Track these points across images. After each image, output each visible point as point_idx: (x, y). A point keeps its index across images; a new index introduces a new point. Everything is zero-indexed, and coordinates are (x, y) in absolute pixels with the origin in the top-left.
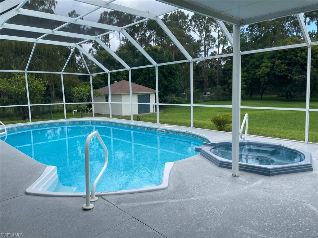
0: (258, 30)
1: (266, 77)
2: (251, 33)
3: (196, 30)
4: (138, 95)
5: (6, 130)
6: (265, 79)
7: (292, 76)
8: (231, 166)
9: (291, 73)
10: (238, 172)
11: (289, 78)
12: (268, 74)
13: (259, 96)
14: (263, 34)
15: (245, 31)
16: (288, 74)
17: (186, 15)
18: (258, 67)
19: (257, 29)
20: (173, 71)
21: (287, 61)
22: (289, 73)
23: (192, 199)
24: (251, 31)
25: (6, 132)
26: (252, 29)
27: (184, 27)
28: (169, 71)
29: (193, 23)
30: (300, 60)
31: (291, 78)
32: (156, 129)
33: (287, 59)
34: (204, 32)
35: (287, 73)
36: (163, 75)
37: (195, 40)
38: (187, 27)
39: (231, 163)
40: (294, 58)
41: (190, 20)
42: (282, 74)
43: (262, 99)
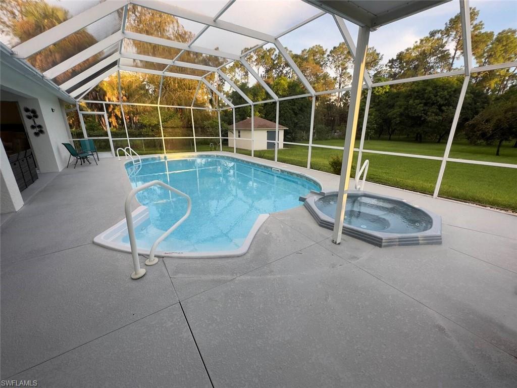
0: (398, 67)
1: (398, 119)
2: (390, 69)
3: (333, 66)
4: (267, 132)
5: (140, 160)
6: (396, 121)
7: (426, 117)
8: (333, 227)
9: (426, 114)
10: (340, 237)
11: (422, 119)
12: (401, 115)
13: (388, 137)
14: (402, 71)
15: (384, 68)
16: (423, 115)
17: (324, 50)
18: (392, 106)
19: (397, 65)
20: (304, 109)
21: (424, 101)
22: (424, 113)
23: (269, 277)
24: (391, 67)
25: (141, 162)
26: (392, 65)
27: (322, 63)
28: (299, 108)
29: (331, 59)
30: (439, 99)
31: (425, 119)
32: (272, 168)
33: (424, 99)
34: (340, 69)
35: (421, 113)
36: (294, 112)
37: (330, 77)
38: (324, 63)
39: (334, 224)
40: (433, 97)
41: (328, 56)
42: (416, 115)
43: (390, 139)
